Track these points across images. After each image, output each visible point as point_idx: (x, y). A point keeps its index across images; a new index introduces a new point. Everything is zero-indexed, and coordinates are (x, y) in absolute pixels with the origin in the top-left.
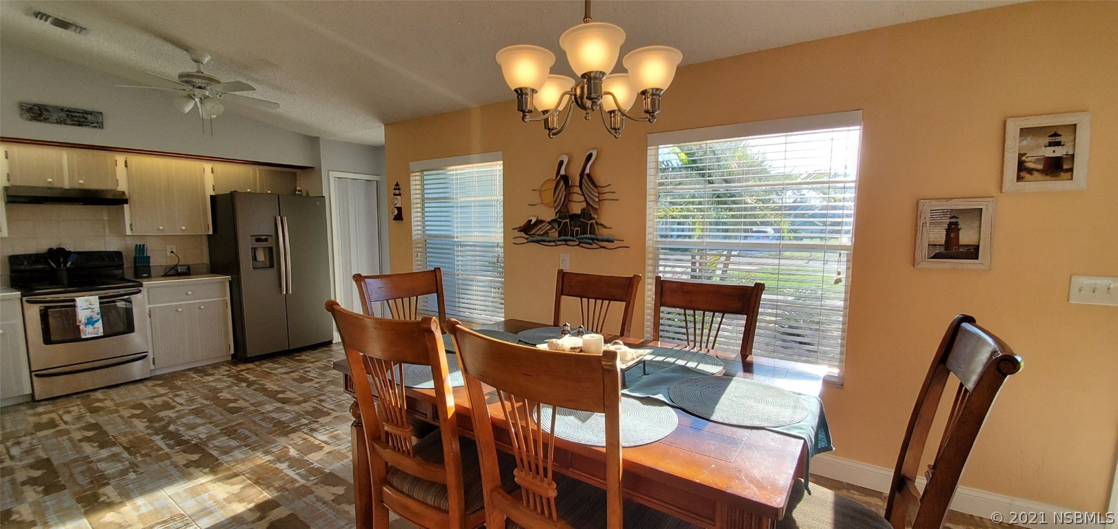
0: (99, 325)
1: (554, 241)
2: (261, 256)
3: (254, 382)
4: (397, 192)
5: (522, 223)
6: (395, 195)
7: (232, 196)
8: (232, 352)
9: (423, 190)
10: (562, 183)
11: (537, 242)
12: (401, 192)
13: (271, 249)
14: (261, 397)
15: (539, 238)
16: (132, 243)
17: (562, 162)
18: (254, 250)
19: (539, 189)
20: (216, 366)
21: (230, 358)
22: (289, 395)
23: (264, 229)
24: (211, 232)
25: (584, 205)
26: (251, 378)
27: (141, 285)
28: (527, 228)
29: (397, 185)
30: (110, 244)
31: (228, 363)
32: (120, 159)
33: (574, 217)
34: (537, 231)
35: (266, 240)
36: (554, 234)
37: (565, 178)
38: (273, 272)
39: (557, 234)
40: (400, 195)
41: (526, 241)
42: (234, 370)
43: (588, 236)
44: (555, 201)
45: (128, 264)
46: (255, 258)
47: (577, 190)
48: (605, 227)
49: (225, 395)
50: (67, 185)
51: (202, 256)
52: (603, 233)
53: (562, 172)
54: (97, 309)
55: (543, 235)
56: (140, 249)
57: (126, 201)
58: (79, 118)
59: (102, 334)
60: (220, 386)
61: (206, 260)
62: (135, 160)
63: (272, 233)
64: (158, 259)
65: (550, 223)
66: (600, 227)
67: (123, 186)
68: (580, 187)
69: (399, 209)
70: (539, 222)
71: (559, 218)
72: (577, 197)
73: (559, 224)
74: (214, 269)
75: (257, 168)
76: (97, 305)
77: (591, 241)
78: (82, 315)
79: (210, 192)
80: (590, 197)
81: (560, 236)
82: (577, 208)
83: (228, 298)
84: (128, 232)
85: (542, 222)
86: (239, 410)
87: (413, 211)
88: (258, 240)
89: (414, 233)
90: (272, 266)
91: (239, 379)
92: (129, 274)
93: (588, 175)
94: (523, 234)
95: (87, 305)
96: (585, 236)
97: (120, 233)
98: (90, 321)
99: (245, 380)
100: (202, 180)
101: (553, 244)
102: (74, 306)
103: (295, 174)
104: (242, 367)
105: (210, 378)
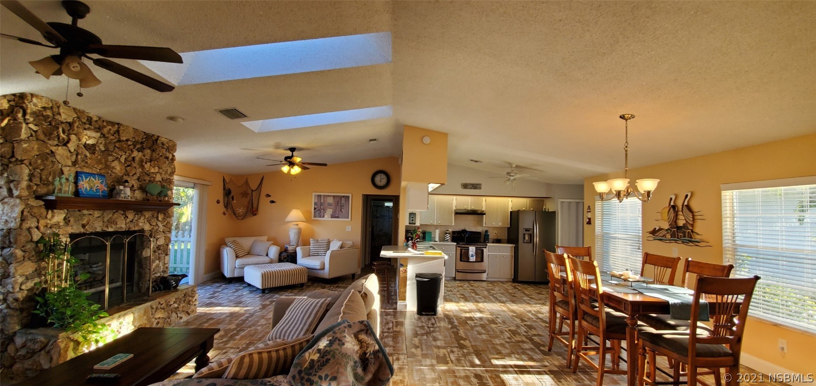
0: (474, 257)
1: (669, 240)
2: (527, 238)
3: (521, 290)
4: (589, 210)
5: (651, 229)
6: (588, 212)
7: (518, 211)
8: (513, 277)
9: (602, 209)
10: (672, 209)
11: (659, 240)
12: (591, 210)
13: (531, 234)
14: (523, 295)
15: (660, 238)
16: (485, 229)
17: (671, 199)
18: (524, 234)
19: (660, 211)
20: (507, 282)
21: (512, 280)
22: (533, 297)
23: (529, 226)
24: (509, 226)
25: (684, 222)
26: (520, 288)
27: (487, 245)
28: (654, 232)
29: (589, 207)
30: (479, 229)
31: (511, 282)
32: (484, 198)
33: (678, 228)
34: (659, 234)
35: (529, 231)
36: (668, 236)
37: (674, 207)
38: (532, 244)
39: (670, 237)
40: (590, 212)
41: (652, 239)
42: (514, 284)
43: (687, 238)
44: (668, 219)
45: (482, 237)
46: (524, 238)
47: (681, 213)
48: (698, 234)
49: (510, 291)
50: (469, 209)
51: (504, 236)
52: (697, 238)
53: (672, 204)
54: (474, 252)
55: (663, 236)
56: (486, 231)
57: (485, 214)
58: (476, 186)
59: (474, 261)
60: (509, 288)
61: (506, 238)
62: (489, 199)
63: (532, 228)
64: (492, 235)
65: (667, 230)
66: (695, 234)
67: (484, 209)
68: (682, 211)
69: (590, 219)
70: (660, 229)
71: (671, 228)
72: (681, 217)
73: (671, 231)
74: (509, 241)
75: (528, 199)
76: (474, 250)
77: (688, 241)
78: (470, 253)
79: (510, 210)
80: (687, 218)
81: (671, 237)
82: (681, 223)
83: (513, 254)
84: (484, 225)
85: (662, 229)
86: (515, 296)
87: (596, 220)
88: (526, 230)
89: (596, 231)
90: (531, 242)
91: (515, 288)
92: (482, 240)
93: (686, 206)
94: (651, 235)
95: (472, 250)
96: (685, 238)
97: (481, 225)
98: (472, 256)
99: (518, 289)
100: (508, 205)
101: (668, 241)
102: (468, 250)
103: (543, 200)
104: (516, 284)
105: (505, 285)
